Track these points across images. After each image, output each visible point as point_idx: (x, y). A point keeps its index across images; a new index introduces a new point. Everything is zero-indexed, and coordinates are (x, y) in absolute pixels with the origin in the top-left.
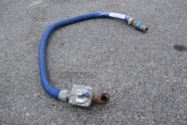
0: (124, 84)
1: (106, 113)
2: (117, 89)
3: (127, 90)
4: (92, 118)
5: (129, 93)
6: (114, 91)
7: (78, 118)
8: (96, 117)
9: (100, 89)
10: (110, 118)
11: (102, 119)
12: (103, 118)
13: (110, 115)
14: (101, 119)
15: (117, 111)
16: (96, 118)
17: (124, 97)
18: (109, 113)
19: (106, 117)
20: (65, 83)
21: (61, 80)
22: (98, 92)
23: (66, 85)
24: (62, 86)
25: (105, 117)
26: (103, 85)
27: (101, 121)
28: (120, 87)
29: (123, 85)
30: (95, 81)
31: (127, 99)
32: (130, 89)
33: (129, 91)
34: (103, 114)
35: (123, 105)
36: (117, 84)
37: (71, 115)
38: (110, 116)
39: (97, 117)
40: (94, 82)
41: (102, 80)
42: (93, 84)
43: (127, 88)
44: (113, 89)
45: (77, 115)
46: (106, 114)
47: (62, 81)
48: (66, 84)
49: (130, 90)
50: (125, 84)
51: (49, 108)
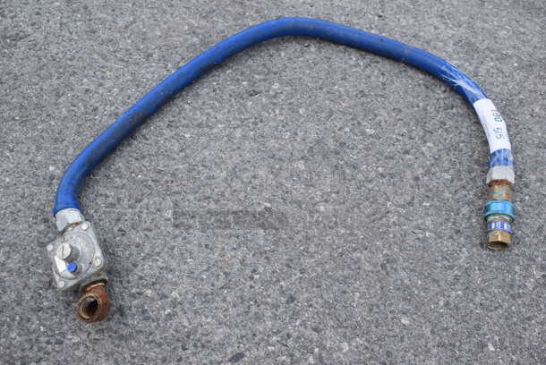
0: (208, 320)
1: (86, 334)
2: (180, 313)
3: (192, 337)
4: (57, 313)
5: (184, 349)
6: (168, 311)
7: (41, 288)
8: (64, 320)
9: (153, 276)
10: (76, 352)
11: (64, 337)
12: (69, 337)
13: (87, 347)
14: (63, 334)
15: (106, 355)
16: (62, 323)
17: (160, 345)
18: (91, 340)
19: (76, 340)
20: (122, 196)
21: (125, 181)
22: (141, 278)
23: (116, 202)
24: (107, 196)
25: (73, 341)
26: (170, 276)
27: (59, 338)
28: (190, 315)
29: (204, 318)
30: (172, 248)
31: (160, 356)
32: (199, 344)
33: (190, 345)
34: (81, 330)
35: (133, 357)
36: (198, 304)
37: (40, 271)
38: (82, 348)
39: (66, 323)
40: (166, 249)
41: (186, 263)
42: (158, 254)
43: (198, 336)
44: (174, 304)
45: (48, 280)
46: (84, 337)
47: (123, 186)
48: (119, 199)
49: (195, 346)
50: (208, 323)
51: (35, 218)
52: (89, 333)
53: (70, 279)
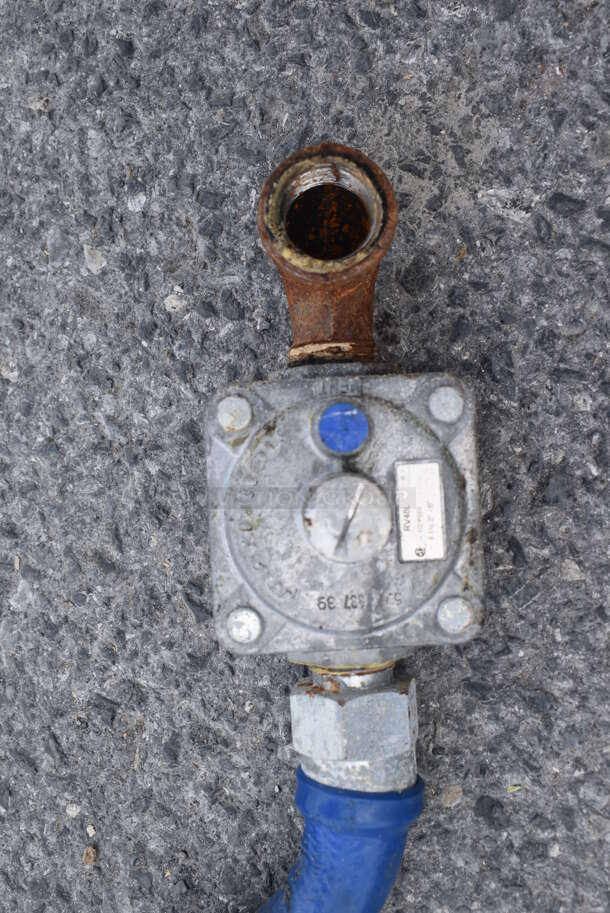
0: (25, 127)
1: (449, 207)
2: (101, 182)
3: (92, 82)
4: (547, 338)
5: (128, 48)
6: (135, 204)
7: (587, 483)
8: (526, 299)
9: (145, 362)
10: (506, 142)
11: (539, 220)
12: (518, 216)
13: (460, 153)
14: (544, 236)
15: (393, 97)
16: (537, 287)
17: (198, 82)
18: (437, 173)
19: (494, 195)
20: (160, 763)
21: (131, 823)
22: (187, 371)
23: (185, 745)
24: (213, 791)
25: (504, 193)
26: (90, 339)
27: (562, 226)
28: (71, 164)
29: (37, 139)
30: (51, 447)
31: (209, 39)
32: (78, 48)
33: (108, 50)
34: (466, 233)
35: (301, 60)
36: (37, 197)
37: (572, 571)
38: (479, 153)
39: (517, 286)
40: (71, 452)
41: (28, 370)
42: (102, 447)
43: (73, 78)
44: (109, 225)
45: (548, 514)
46: (459, 199)
47: (144, 801)
48: (172, 752)
49: (91, 47)
50: (30, 116)
51: (536, 850)
52: (434, 205)
53: (398, 408)
